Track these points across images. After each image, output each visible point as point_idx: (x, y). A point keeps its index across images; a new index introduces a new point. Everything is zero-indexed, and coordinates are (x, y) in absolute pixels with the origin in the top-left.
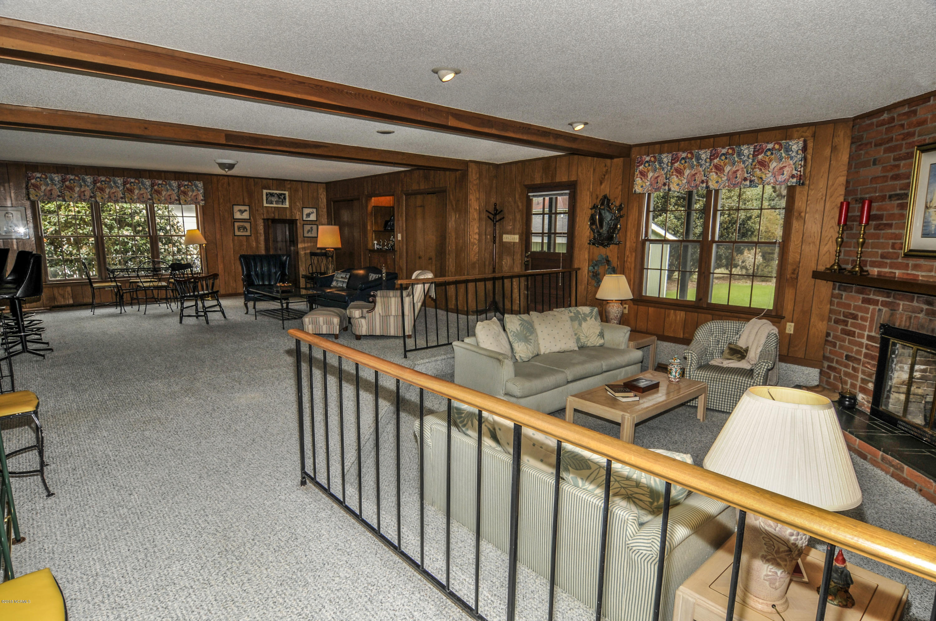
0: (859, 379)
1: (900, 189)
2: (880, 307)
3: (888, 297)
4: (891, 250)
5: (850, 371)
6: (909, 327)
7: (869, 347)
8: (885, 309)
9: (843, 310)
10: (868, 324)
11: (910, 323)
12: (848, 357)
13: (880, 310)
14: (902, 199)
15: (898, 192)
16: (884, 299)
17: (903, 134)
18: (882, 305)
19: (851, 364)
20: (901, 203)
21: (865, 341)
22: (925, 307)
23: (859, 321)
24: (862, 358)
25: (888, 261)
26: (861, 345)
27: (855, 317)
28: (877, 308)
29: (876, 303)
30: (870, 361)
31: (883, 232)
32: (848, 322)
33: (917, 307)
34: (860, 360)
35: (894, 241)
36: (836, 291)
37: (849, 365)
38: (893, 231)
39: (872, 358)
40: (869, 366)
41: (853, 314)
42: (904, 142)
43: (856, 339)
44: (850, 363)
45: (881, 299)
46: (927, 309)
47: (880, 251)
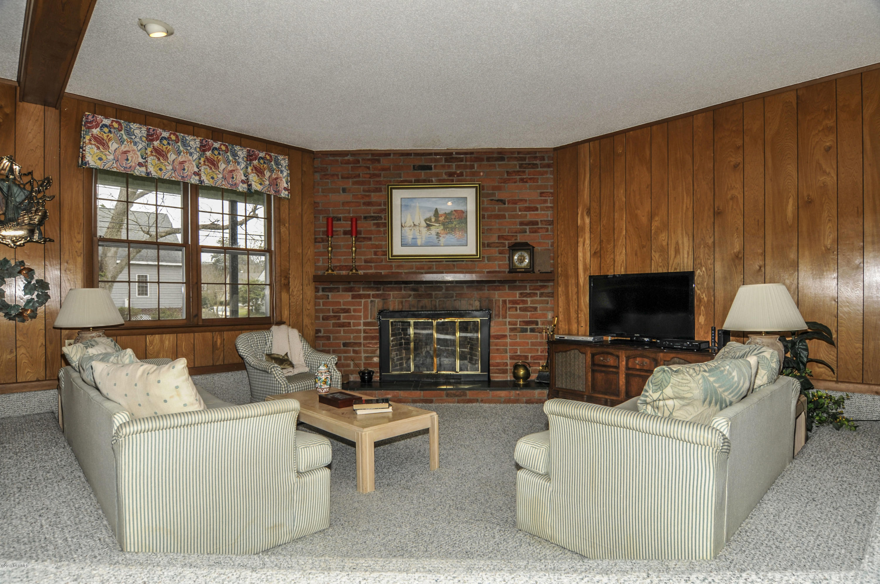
0: (363, 358)
1: (374, 213)
2: (373, 299)
3: (378, 291)
4: (374, 257)
5: (352, 354)
6: (402, 308)
7: (367, 331)
8: (377, 300)
9: (331, 308)
10: (362, 314)
11: (403, 306)
12: (345, 345)
13: (372, 301)
14: (377, 220)
15: (372, 215)
16: (374, 293)
17: (370, 174)
18: (373, 297)
19: (351, 349)
20: (377, 223)
21: (362, 327)
22: (412, 293)
23: (353, 313)
24: (362, 341)
25: (373, 264)
26: (359, 331)
27: (347, 311)
28: (369, 300)
29: (368, 296)
30: (370, 341)
31: (363, 243)
32: (340, 316)
33: (405, 294)
34: (360, 343)
35: (375, 250)
36: (321, 293)
37: (350, 350)
38: (373, 243)
39: (373, 338)
40: (371, 346)
41: (345, 309)
42: (372, 180)
43: (352, 328)
44: (349, 348)
45: (371, 293)
46: (414, 294)
47: (363, 258)
